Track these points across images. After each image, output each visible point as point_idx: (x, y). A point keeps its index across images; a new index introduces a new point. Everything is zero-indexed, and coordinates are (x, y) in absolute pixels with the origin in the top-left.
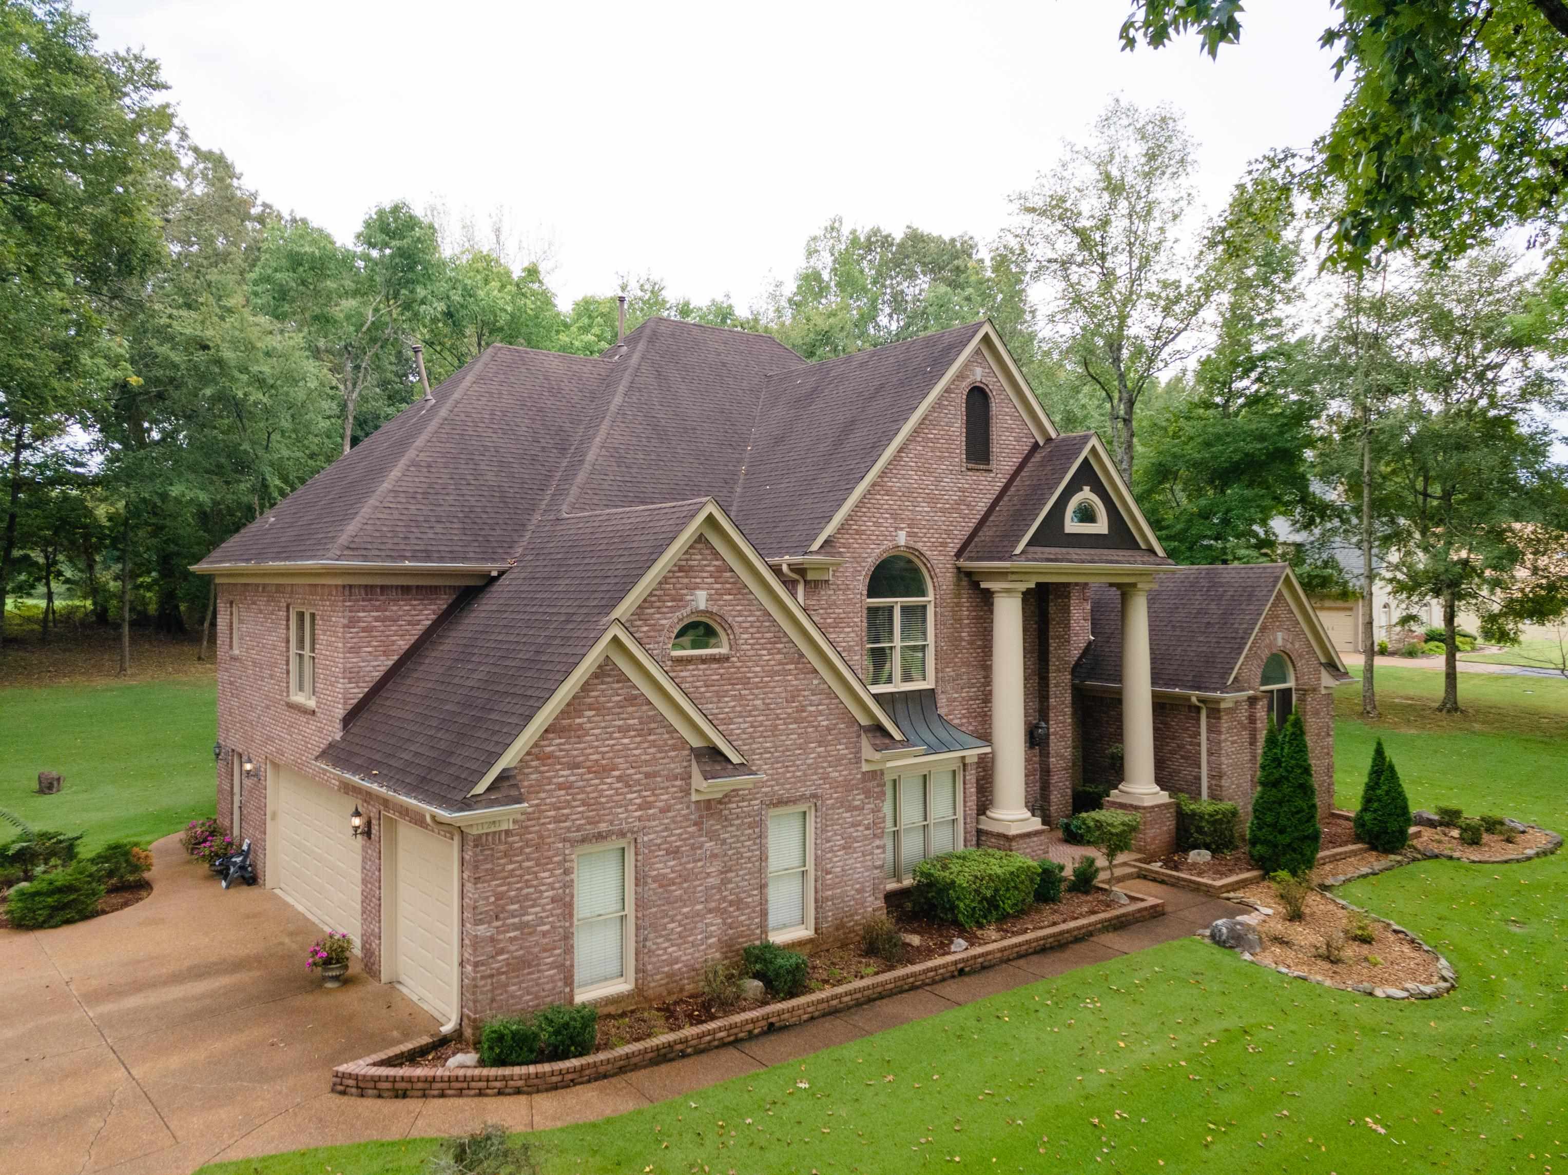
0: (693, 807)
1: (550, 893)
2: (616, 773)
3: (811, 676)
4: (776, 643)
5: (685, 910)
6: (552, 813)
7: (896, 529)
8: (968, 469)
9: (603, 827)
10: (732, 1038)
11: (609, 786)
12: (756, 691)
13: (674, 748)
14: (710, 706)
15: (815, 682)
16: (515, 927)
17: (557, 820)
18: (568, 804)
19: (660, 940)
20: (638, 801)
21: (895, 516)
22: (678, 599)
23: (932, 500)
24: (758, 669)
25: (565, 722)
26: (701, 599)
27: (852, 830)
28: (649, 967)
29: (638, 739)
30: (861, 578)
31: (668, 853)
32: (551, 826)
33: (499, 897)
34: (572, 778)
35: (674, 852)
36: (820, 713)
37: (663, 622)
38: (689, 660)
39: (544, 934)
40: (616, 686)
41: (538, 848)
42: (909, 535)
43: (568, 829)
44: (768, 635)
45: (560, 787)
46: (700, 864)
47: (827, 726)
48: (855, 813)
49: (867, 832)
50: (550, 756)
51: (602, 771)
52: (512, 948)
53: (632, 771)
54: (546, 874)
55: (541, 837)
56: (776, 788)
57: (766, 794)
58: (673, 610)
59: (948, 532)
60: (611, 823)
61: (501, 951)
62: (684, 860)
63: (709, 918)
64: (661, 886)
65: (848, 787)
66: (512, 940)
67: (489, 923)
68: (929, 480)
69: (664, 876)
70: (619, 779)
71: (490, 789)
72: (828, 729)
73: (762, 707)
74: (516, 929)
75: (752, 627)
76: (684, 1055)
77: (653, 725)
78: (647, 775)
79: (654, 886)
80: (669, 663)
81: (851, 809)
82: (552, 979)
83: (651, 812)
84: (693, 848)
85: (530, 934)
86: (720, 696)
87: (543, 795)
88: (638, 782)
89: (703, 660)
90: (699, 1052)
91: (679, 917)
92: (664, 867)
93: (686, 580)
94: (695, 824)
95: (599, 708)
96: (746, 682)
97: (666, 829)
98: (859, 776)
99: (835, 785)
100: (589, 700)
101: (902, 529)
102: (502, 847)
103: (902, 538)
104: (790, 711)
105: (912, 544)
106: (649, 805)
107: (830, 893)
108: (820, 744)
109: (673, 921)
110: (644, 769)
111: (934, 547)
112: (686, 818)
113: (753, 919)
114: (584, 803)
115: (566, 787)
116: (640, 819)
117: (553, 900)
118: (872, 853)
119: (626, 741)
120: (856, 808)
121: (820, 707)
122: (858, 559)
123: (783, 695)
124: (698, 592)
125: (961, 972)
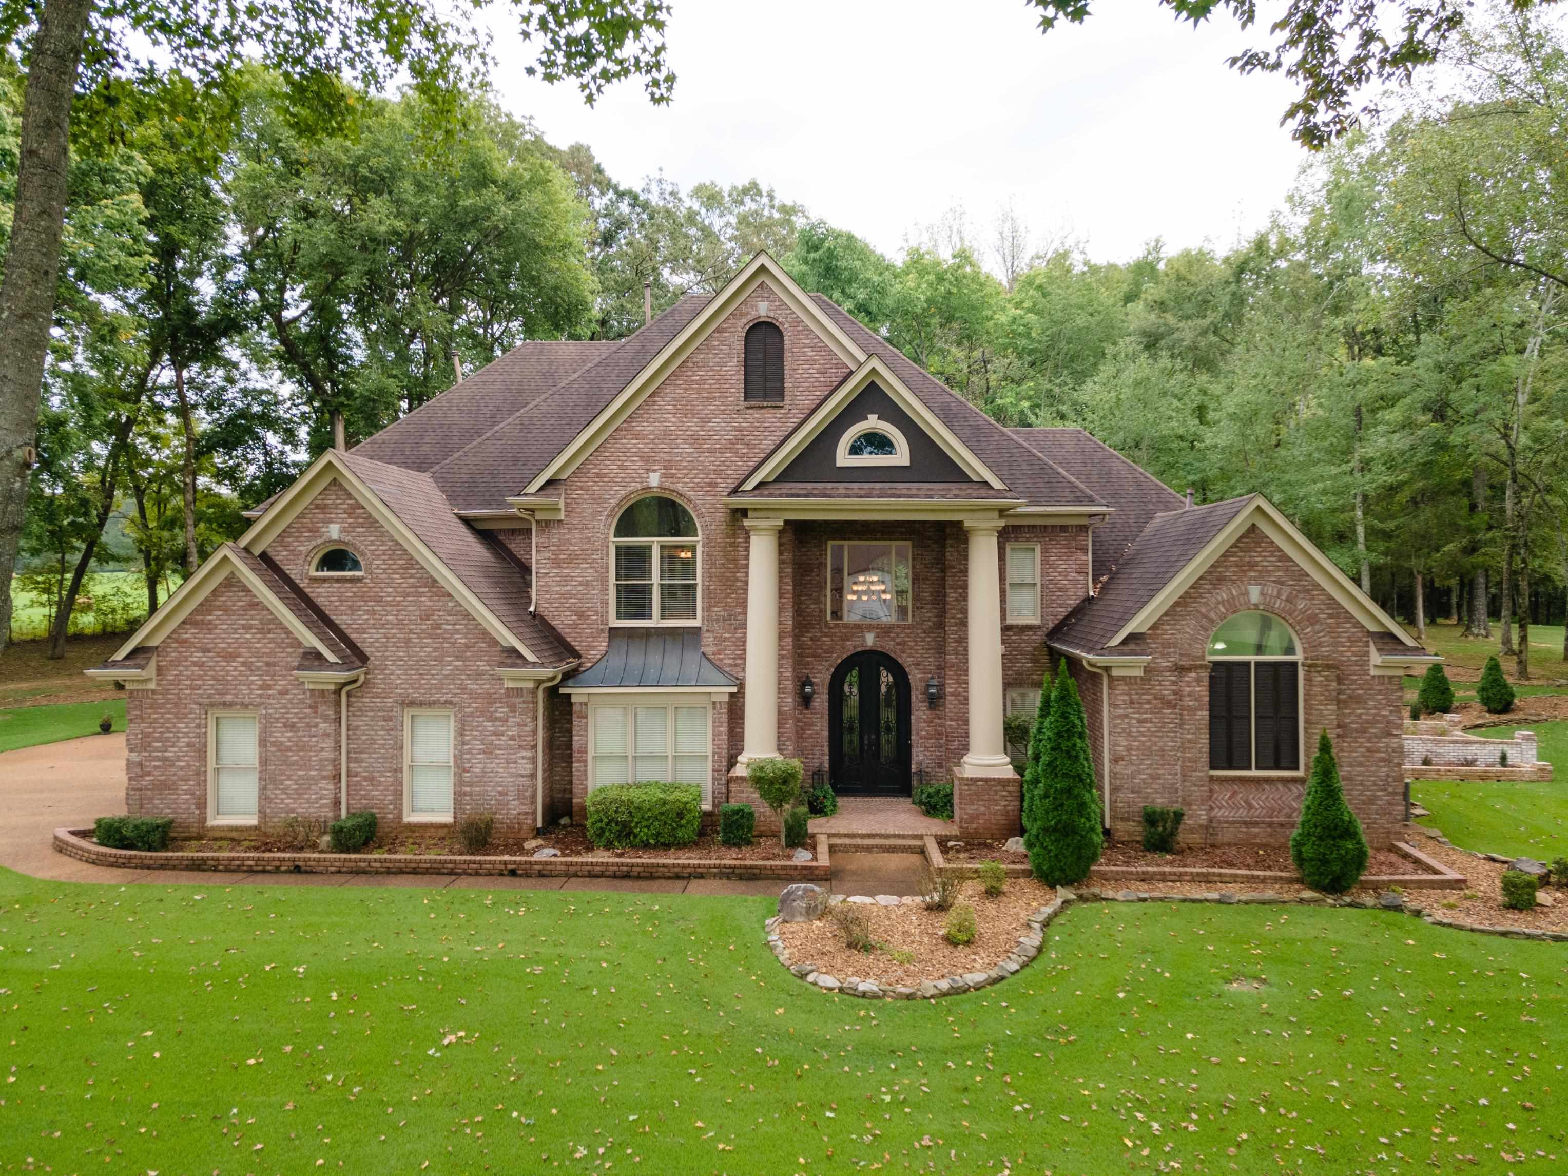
0: (308, 694)
1: (186, 740)
2: (241, 659)
3: (447, 599)
4: (408, 569)
5: (301, 773)
6: (188, 682)
7: (648, 471)
8: (747, 408)
9: (229, 698)
10: (260, 868)
11: (234, 668)
12: (389, 608)
13: (291, 645)
14: (344, 617)
15: (451, 604)
16: (158, 759)
17: (192, 688)
18: (200, 677)
19: (278, 792)
20: (260, 683)
21: (645, 459)
22: (315, 531)
23: (695, 441)
24: (390, 590)
25: (199, 618)
26: (334, 531)
27: (494, 738)
28: (268, 811)
29: (259, 636)
30: (603, 518)
31: (285, 726)
32: (187, 692)
33: (148, 735)
34: (204, 659)
35: (292, 727)
36: (457, 632)
37: (301, 548)
38: (325, 580)
39: (182, 768)
40: (241, 594)
41: (176, 705)
42: (664, 476)
43: (201, 696)
44: (401, 562)
45: (194, 664)
46: (314, 739)
47: (465, 644)
48: (497, 723)
49: (512, 742)
50: (186, 641)
51: (230, 657)
52: (156, 773)
53: (253, 659)
54: (183, 725)
55: (179, 698)
56: (411, 691)
57: (400, 694)
58: (309, 539)
59: (718, 472)
60: (236, 696)
61: (149, 774)
62: (300, 734)
63: (323, 783)
64: (280, 750)
65: (490, 699)
66: (156, 767)
67: (139, 752)
68: (692, 424)
69: (281, 743)
70: (244, 664)
71: (127, 657)
72: (467, 647)
73: (396, 622)
74: (159, 760)
75: (384, 554)
76: (215, 869)
77: (271, 626)
78: (268, 664)
79: (273, 749)
80: (307, 581)
81: (492, 719)
82: (186, 802)
83: (270, 692)
84: (309, 726)
85: (171, 766)
86: (353, 610)
87: (181, 668)
88: (258, 669)
89: (338, 580)
90: (228, 870)
91: (295, 778)
92: (284, 737)
93: (321, 516)
94: (310, 707)
95: (226, 610)
96: (379, 600)
97: (285, 708)
98: (502, 691)
99: (474, 696)
100: (217, 603)
101: (654, 471)
102: (149, 701)
103: (654, 480)
104: (424, 627)
105: (667, 484)
106: (269, 687)
107: (468, 789)
108: (457, 658)
109: (289, 779)
110: (265, 659)
111: (698, 487)
112: (302, 701)
113: (386, 796)
114: (214, 678)
115: (201, 665)
116: (261, 696)
117: (188, 745)
118: (516, 762)
119: (249, 636)
120: (499, 719)
121: (457, 627)
122: (598, 500)
123: (417, 613)
124: (331, 526)
125: (513, 873)
